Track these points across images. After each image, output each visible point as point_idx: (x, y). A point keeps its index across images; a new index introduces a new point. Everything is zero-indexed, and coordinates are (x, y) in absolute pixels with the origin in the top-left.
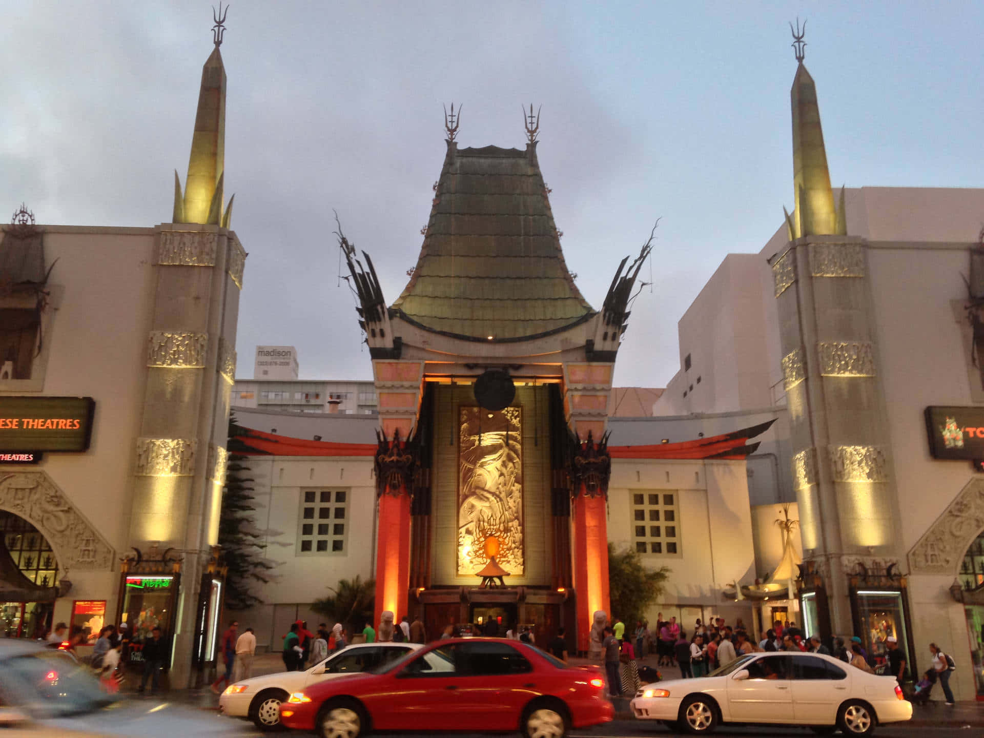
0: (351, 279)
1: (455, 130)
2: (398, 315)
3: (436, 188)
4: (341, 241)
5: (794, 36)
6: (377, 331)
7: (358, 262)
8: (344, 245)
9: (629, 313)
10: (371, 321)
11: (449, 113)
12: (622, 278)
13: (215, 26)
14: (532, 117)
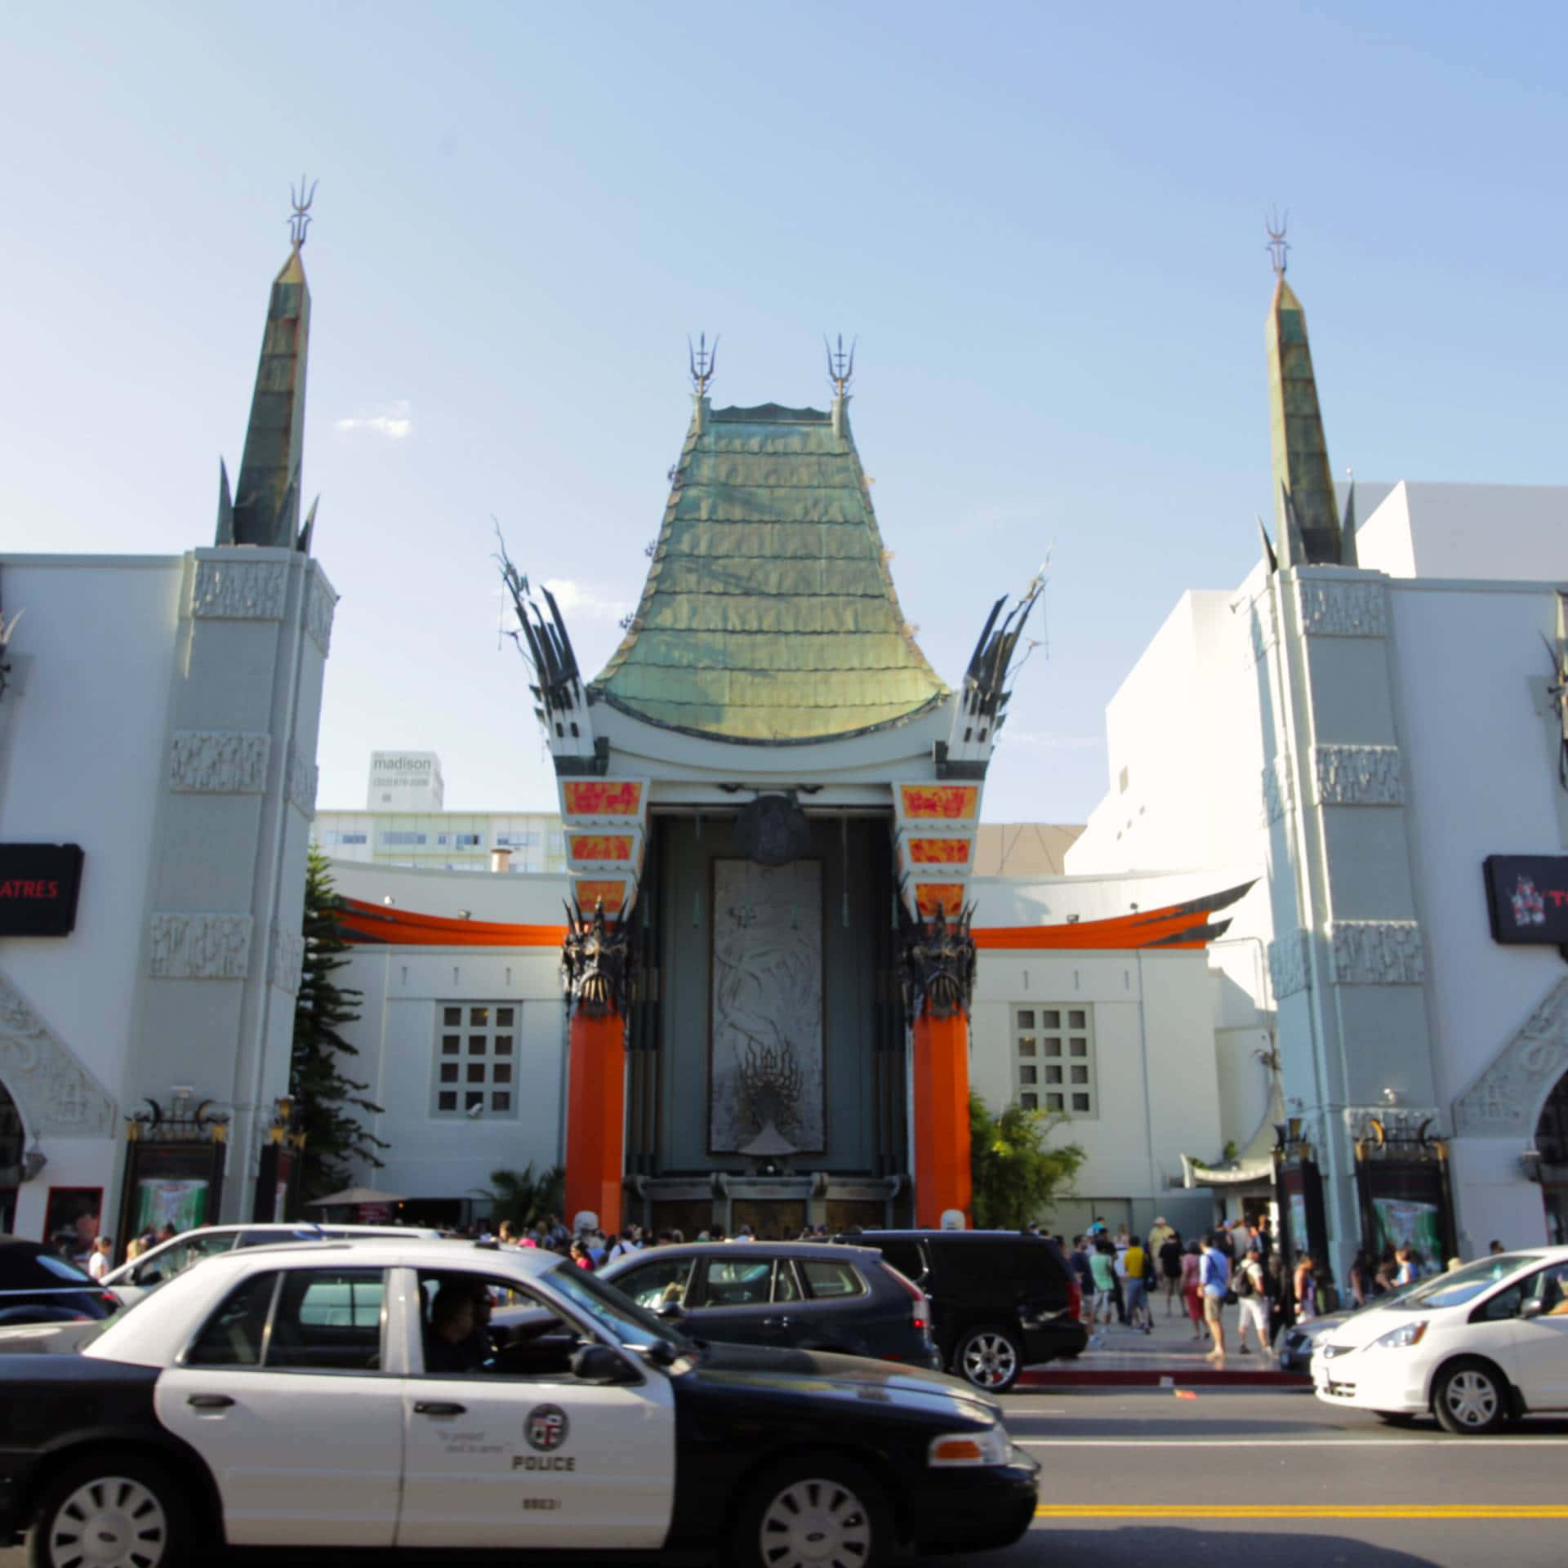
0: (522, 635)
1: (707, 377)
2: (603, 698)
3: (673, 476)
4: (504, 569)
5: (1270, 232)
6: (566, 726)
7: (535, 607)
8: (510, 578)
9: (1009, 694)
10: (556, 707)
11: (697, 348)
12: (996, 633)
13: (295, 216)
14: (840, 355)
